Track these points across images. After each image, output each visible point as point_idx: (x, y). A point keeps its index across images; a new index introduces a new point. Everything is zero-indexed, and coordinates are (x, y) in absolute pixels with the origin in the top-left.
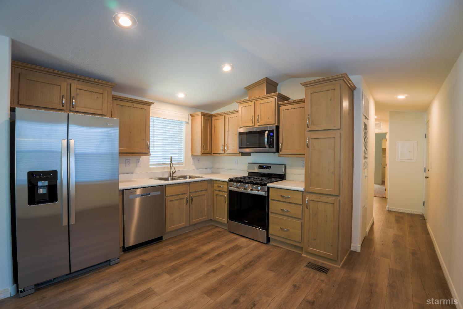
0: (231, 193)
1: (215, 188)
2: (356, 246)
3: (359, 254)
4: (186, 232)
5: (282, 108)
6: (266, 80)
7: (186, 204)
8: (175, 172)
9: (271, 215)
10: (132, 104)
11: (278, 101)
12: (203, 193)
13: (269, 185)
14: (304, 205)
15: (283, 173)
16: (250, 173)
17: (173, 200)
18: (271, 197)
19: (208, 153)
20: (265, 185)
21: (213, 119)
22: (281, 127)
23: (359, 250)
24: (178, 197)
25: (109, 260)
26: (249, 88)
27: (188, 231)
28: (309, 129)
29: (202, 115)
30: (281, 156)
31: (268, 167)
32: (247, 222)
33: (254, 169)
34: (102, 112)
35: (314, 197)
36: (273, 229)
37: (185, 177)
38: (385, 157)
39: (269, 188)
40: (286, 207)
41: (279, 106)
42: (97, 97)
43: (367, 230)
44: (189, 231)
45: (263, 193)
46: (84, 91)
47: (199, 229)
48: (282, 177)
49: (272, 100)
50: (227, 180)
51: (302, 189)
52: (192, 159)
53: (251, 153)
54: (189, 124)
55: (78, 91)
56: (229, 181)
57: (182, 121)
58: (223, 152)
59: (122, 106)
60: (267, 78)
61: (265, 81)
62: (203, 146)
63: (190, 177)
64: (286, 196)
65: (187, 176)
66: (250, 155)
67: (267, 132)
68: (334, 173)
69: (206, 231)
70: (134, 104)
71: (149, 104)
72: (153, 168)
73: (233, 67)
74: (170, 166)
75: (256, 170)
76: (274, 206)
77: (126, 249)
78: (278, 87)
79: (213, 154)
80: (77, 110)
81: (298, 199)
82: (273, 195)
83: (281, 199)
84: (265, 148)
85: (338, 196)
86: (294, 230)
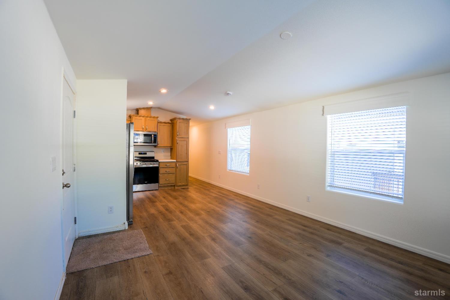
5: (159, 124)
9: (159, 175)
14: (176, 168)
15: (154, 156)
22: (158, 133)
28: (177, 137)
31: (145, 154)
35: (180, 164)
36: (162, 181)
39: (159, 162)
40: (168, 170)
45: (157, 165)
49: (155, 120)
51: (175, 161)
67: (153, 135)
68: (186, 153)
75: (137, 155)
76: (161, 171)
81: (174, 165)
82: (161, 166)
83: (166, 167)
84: (151, 143)
85: (187, 162)
86: (171, 179)
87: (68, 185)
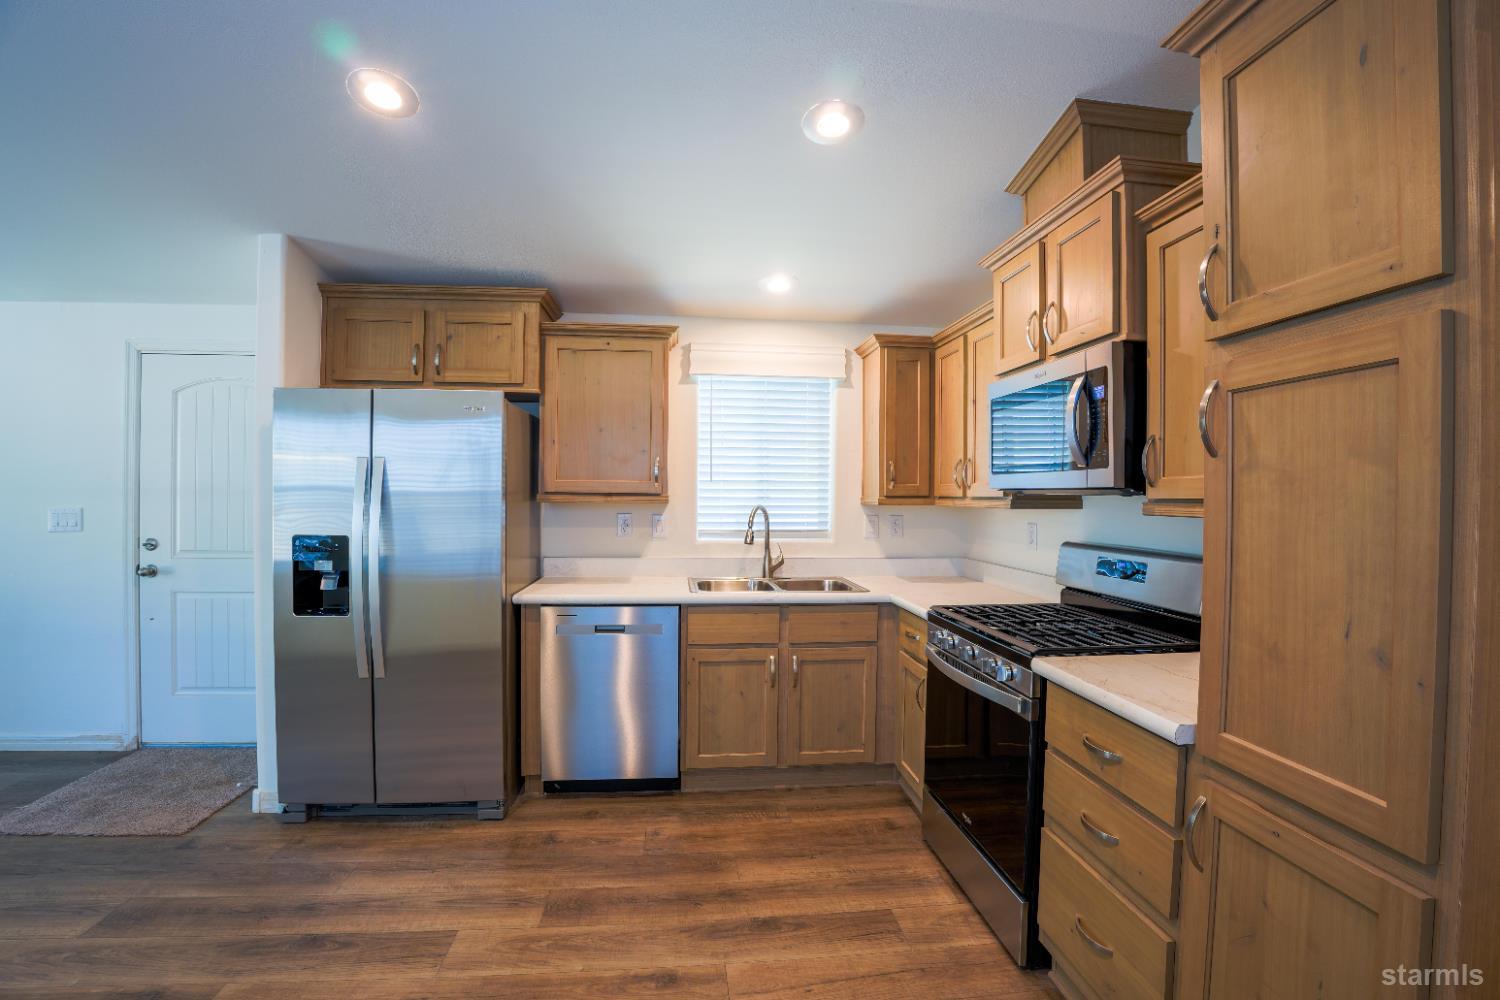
1: (901, 641)
4: (777, 787)
6: (1081, 113)
7: (770, 684)
8: (782, 563)
10: (606, 340)
12: (855, 652)
13: (1041, 665)
17: (719, 664)
19: (912, 493)
20: (1027, 661)
21: (939, 353)
24: (735, 654)
25: (474, 804)
26: (1027, 183)
27: (783, 786)
29: (883, 347)
30: (1156, 510)
32: (967, 824)
34: (510, 377)
36: (1051, 903)
37: (818, 585)
39: (1043, 681)
40: (1105, 814)
41: (1139, 232)
42: (499, 337)
44: (791, 787)
45: (1016, 703)
46: (465, 326)
47: (831, 790)
49: (1103, 211)
50: (925, 612)
52: (865, 517)
54: (851, 386)
55: (452, 329)
56: (930, 618)
57: (828, 378)
58: (960, 493)
59: (575, 351)
61: (1078, 121)
62: (888, 466)
63: (839, 587)
64: (1107, 754)
65: (827, 582)
66: (1080, 506)
69: (861, 806)
70: (609, 340)
71: (661, 334)
72: (706, 546)
73: (858, 113)
74: (743, 540)
75: (1089, 580)
77: (556, 786)
79: (940, 498)
80: (448, 380)
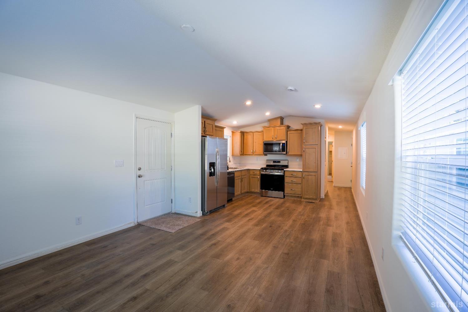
0: (262, 176)
1: (251, 174)
2: (323, 196)
3: (324, 199)
5: (288, 132)
7: (240, 182)
9: (285, 184)
11: (287, 129)
12: (245, 176)
13: (285, 170)
14: (302, 178)
15: (287, 165)
16: (267, 166)
17: (237, 179)
18: (286, 175)
19: (244, 154)
20: (283, 170)
21: (245, 134)
22: (288, 141)
23: (324, 197)
25: (224, 205)
26: (270, 120)
28: (304, 144)
29: (239, 132)
30: (288, 156)
31: (279, 162)
32: (272, 189)
33: (270, 163)
34: (213, 134)
35: (307, 174)
36: (287, 190)
38: (332, 157)
39: (284, 171)
42: (211, 127)
43: (326, 192)
45: (282, 174)
46: (208, 124)
48: (287, 167)
49: (283, 128)
50: (260, 169)
51: (302, 170)
52: (232, 158)
53: (268, 155)
54: (231, 137)
56: (261, 169)
58: (252, 154)
60: (281, 117)
62: (241, 150)
64: (294, 174)
67: (281, 144)
68: (315, 163)
70: (219, 129)
71: (224, 128)
75: (272, 163)
76: (287, 180)
78: (284, 120)
80: (207, 134)
81: (300, 175)
82: (286, 174)
83: (291, 176)
84: (280, 152)
85: (317, 172)
86: (297, 189)
87: (141, 176)
